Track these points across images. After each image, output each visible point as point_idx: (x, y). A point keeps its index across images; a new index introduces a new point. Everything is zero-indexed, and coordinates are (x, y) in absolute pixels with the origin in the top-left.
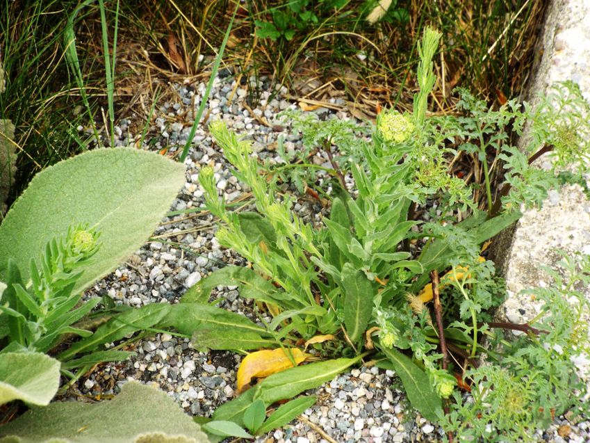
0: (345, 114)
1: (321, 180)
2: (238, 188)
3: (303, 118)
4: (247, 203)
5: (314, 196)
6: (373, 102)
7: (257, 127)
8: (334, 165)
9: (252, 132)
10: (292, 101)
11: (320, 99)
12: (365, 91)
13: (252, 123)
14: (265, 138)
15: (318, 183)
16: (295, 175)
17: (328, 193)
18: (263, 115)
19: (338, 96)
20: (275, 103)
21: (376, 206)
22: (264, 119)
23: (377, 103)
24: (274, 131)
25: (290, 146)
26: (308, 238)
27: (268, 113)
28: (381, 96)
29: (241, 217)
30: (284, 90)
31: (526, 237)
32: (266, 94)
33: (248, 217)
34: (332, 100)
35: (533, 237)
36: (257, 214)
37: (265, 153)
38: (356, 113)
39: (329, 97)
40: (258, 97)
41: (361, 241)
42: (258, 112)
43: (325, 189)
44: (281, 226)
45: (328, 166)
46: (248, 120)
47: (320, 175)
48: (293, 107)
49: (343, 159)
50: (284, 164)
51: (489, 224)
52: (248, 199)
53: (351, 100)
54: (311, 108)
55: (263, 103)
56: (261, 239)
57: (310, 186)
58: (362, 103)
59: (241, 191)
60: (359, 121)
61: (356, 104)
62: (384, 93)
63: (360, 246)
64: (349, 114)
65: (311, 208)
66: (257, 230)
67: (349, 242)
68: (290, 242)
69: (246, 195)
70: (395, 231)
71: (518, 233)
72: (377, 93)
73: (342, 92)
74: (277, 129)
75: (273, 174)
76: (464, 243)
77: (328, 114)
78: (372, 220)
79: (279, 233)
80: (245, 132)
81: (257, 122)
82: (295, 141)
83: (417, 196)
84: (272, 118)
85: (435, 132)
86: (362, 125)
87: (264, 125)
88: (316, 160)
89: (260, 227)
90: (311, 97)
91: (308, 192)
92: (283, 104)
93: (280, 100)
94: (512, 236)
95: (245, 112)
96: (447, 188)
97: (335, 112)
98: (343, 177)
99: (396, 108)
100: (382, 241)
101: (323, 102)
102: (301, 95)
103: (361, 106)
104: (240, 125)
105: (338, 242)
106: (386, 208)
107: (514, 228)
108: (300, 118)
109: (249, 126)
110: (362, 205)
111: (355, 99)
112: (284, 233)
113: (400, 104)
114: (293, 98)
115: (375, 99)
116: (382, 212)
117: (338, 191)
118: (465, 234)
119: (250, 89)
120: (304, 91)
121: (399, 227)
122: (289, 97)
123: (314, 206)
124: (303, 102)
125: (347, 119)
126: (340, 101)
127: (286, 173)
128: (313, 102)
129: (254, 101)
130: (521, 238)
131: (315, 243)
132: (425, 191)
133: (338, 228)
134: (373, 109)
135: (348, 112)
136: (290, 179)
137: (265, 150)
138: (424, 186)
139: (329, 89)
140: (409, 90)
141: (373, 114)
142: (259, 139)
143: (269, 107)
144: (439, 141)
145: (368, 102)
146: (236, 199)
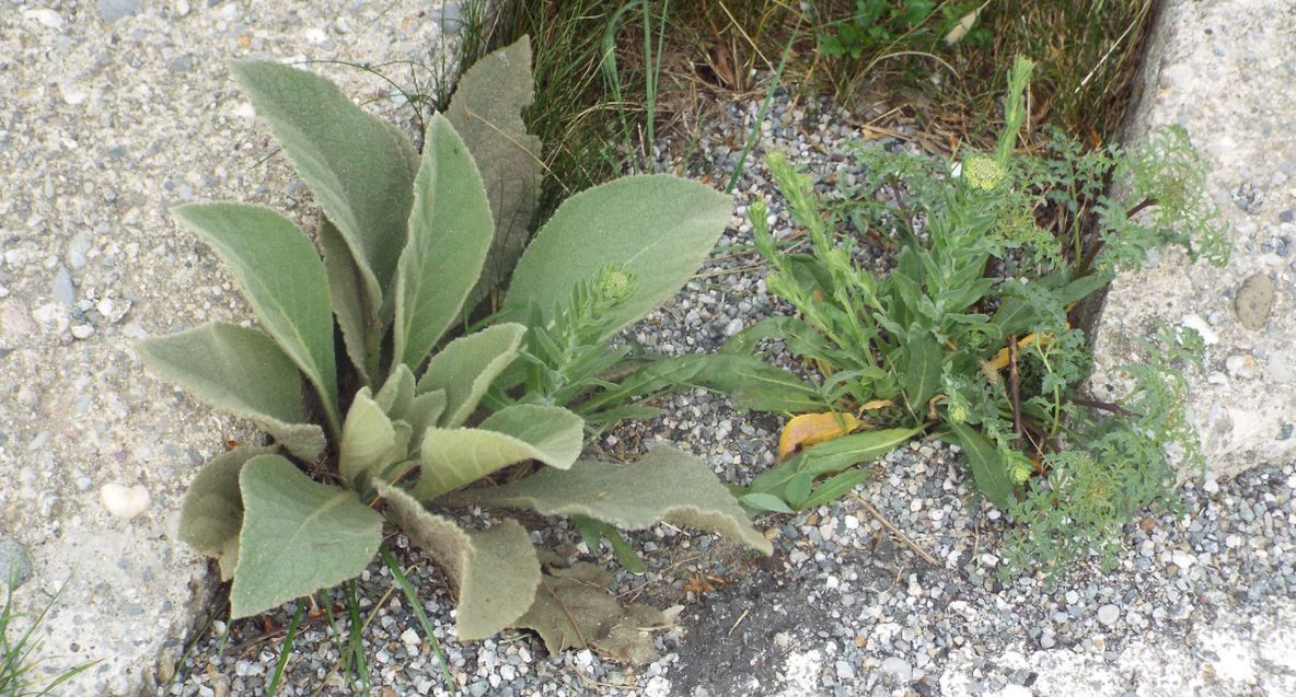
0: (914, 146)
1: (884, 220)
2: (790, 224)
3: (868, 148)
4: (800, 243)
5: (875, 238)
6: (947, 133)
7: (814, 155)
8: (902, 205)
9: (808, 161)
10: (855, 128)
11: (886, 126)
12: (938, 120)
13: (809, 150)
14: (822, 168)
15: (880, 223)
16: (857, 214)
17: (892, 235)
18: (821, 141)
19: (907, 124)
20: (835, 128)
21: (954, 260)
22: (822, 147)
23: (951, 135)
24: (833, 160)
25: (851, 179)
26: (872, 291)
27: (827, 140)
28: (956, 127)
29: (793, 259)
30: (847, 114)
31: (1118, 302)
32: (826, 118)
33: (802, 260)
34: (900, 129)
35: (1127, 302)
36: (810, 257)
37: (822, 186)
38: (926, 145)
39: (897, 124)
40: (817, 121)
41: (932, 299)
42: (815, 138)
43: (889, 231)
44: (840, 275)
45: (893, 205)
46: (803, 146)
47: (883, 213)
48: (856, 134)
49: (913, 200)
50: (842, 200)
51: (1076, 283)
52: (800, 238)
53: (922, 129)
54: (876, 136)
55: (822, 127)
56: (814, 288)
57: (871, 226)
58: (933, 133)
59: (793, 227)
60: (930, 154)
61: (927, 135)
62: (960, 123)
63: (931, 304)
64: (919, 145)
65: (871, 251)
66: (809, 274)
67: (920, 299)
68: (850, 295)
69: (798, 233)
70: (972, 289)
71: (1110, 296)
72: (952, 123)
73: (912, 120)
74: (836, 159)
75: (831, 212)
76: (1051, 307)
77: (895, 144)
78: (947, 275)
79: (837, 282)
80: (800, 161)
81: (814, 149)
82: (856, 174)
83: (998, 249)
84: (831, 145)
85: (1022, 177)
86: (934, 158)
87: (822, 152)
88: (880, 197)
89: (814, 272)
90: (877, 124)
91: (869, 233)
92: (845, 130)
93: (841, 125)
94: (1102, 299)
95: (801, 137)
96: (1033, 243)
97: (902, 142)
98: (911, 219)
99: (974, 144)
100: (957, 299)
101: (890, 131)
102: (865, 121)
103: (933, 137)
104: (795, 152)
105: (906, 298)
106: (964, 263)
107: (1105, 291)
108: (865, 148)
109: (806, 153)
110: (936, 257)
111: (927, 129)
112: (843, 283)
113: (978, 137)
114: (857, 124)
115: (948, 130)
116: (959, 267)
117: (904, 235)
118: (1049, 295)
119: (807, 111)
120: (868, 116)
121: (977, 285)
122: (852, 122)
123: (875, 250)
124: (867, 130)
125: (917, 152)
126: (909, 131)
127: (845, 211)
128: (878, 129)
129: (812, 124)
130: (1113, 302)
131: (878, 296)
132: (1009, 244)
133: (907, 282)
134: (946, 141)
135: (918, 142)
136: (849, 218)
137: (821, 182)
138: (1006, 238)
139: (897, 115)
140: (989, 122)
141: (946, 147)
142: (816, 169)
143: (828, 132)
144: (1025, 185)
145: (941, 133)
146: (787, 237)
